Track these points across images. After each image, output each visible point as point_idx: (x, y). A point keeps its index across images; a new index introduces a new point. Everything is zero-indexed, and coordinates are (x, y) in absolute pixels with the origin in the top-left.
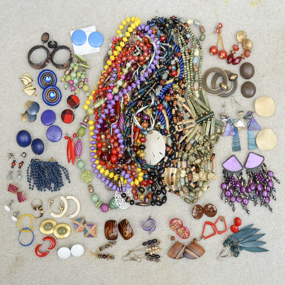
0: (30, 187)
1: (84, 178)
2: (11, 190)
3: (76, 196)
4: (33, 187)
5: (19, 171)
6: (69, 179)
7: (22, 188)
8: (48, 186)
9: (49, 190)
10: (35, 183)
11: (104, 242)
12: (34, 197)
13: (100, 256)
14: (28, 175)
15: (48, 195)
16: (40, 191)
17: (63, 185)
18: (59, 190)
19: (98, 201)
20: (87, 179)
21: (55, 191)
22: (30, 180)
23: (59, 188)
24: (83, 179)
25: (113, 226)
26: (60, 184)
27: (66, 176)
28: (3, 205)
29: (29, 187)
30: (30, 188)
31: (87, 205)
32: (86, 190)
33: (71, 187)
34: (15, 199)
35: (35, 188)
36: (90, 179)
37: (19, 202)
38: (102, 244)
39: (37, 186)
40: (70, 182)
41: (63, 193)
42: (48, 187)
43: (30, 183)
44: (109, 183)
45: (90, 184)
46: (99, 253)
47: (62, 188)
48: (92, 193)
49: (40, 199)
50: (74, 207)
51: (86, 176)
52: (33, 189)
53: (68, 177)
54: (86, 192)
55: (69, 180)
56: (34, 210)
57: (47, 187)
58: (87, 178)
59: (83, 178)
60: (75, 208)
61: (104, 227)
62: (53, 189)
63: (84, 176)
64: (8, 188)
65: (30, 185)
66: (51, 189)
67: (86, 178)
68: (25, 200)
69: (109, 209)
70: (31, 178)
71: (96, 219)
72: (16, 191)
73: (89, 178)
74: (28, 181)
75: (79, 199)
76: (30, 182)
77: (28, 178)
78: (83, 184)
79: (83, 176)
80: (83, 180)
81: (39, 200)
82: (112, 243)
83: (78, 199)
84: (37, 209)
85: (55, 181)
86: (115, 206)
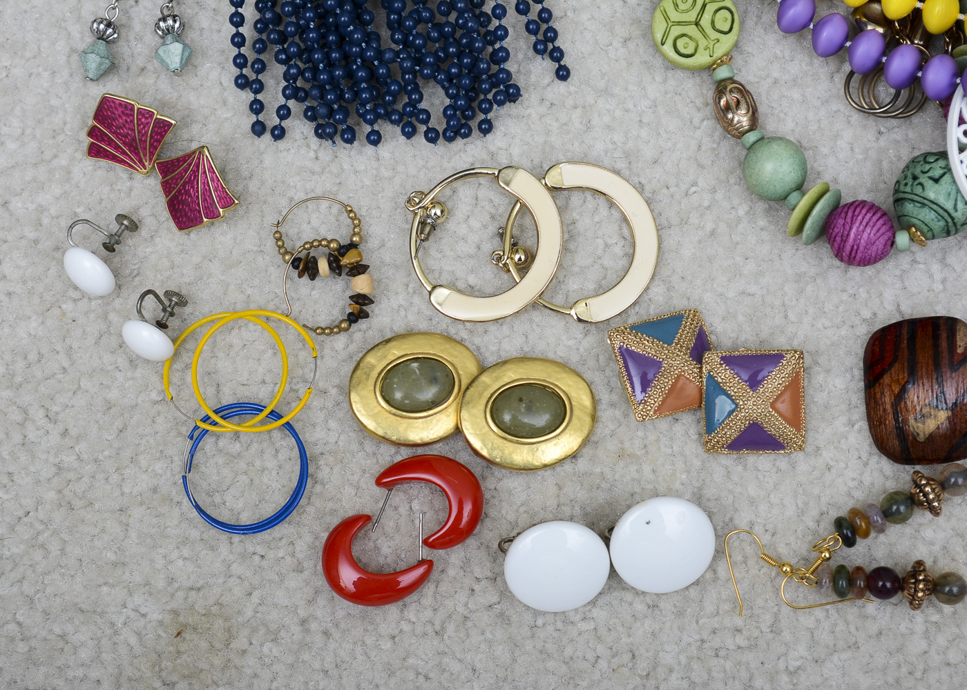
0: (258, 123)
1: (676, 31)
2: (110, 142)
3: (621, 165)
4: (282, 118)
5: (166, 12)
6: (557, 55)
7: (195, 129)
8: (399, 107)
9: (409, 136)
10: (297, 90)
11: (867, 479)
12: (291, 193)
13: (851, 582)
14: (238, 34)
15: (401, 168)
16: (338, 139)
17: (512, 94)
18: (487, 128)
19: (800, 188)
20: (703, 43)
21: (450, 140)
22: (258, 72)
23: (482, 116)
24: (670, 42)
25: (945, 354)
26: (494, 85)
27: (531, 28)
28: (58, 255)
29: (254, 118)
30: (259, 129)
31: (709, 226)
32: (696, 121)
33: (575, 107)
34: (144, 212)
35: (300, 128)
36: (727, 42)
37: (181, 228)
38: (849, 495)
39: (310, 115)
40: (563, 74)
41: (516, 151)
42: (395, 111)
43: (256, 92)
44: (884, 54)
45: (723, 73)
46: (833, 564)
47: (507, 120)
48: (751, 137)
49: (342, 198)
50: (607, 246)
51: (692, 16)
52: (279, 134)
53: (553, 40)
54: (698, 133)
55: (558, 60)
56: (300, 276)
57: (387, 116)
58: (705, 36)
59: (666, 34)
60: (618, 250)
61: (858, 373)
62: (437, 122)
63: (679, 23)
64: (92, 132)
65: (257, 107)
66: (426, 122)
67: (692, 30)
68: (228, 202)
69: (902, 239)
70: (262, 57)
71: (792, 317)
72: (154, 148)
73: (713, 35)
74: (242, 83)
75: (647, 188)
76: (258, 87)
77: (240, 55)
78: (665, 81)
79: (667, 18)
80: (668, 49)
81: (336, 208)
82: (944, 485)
83: (640, 188)
84: (323, 266)
85: (453, 65)
86: (949, 206)
